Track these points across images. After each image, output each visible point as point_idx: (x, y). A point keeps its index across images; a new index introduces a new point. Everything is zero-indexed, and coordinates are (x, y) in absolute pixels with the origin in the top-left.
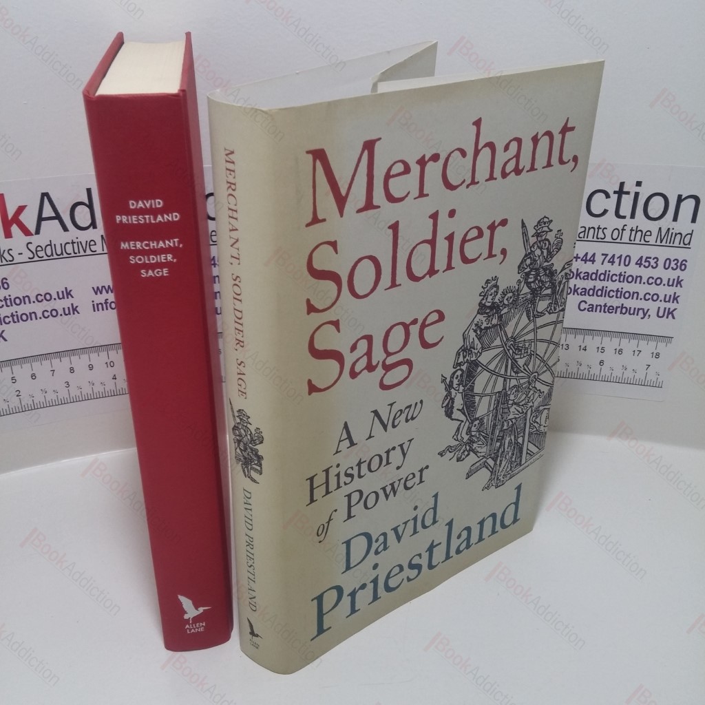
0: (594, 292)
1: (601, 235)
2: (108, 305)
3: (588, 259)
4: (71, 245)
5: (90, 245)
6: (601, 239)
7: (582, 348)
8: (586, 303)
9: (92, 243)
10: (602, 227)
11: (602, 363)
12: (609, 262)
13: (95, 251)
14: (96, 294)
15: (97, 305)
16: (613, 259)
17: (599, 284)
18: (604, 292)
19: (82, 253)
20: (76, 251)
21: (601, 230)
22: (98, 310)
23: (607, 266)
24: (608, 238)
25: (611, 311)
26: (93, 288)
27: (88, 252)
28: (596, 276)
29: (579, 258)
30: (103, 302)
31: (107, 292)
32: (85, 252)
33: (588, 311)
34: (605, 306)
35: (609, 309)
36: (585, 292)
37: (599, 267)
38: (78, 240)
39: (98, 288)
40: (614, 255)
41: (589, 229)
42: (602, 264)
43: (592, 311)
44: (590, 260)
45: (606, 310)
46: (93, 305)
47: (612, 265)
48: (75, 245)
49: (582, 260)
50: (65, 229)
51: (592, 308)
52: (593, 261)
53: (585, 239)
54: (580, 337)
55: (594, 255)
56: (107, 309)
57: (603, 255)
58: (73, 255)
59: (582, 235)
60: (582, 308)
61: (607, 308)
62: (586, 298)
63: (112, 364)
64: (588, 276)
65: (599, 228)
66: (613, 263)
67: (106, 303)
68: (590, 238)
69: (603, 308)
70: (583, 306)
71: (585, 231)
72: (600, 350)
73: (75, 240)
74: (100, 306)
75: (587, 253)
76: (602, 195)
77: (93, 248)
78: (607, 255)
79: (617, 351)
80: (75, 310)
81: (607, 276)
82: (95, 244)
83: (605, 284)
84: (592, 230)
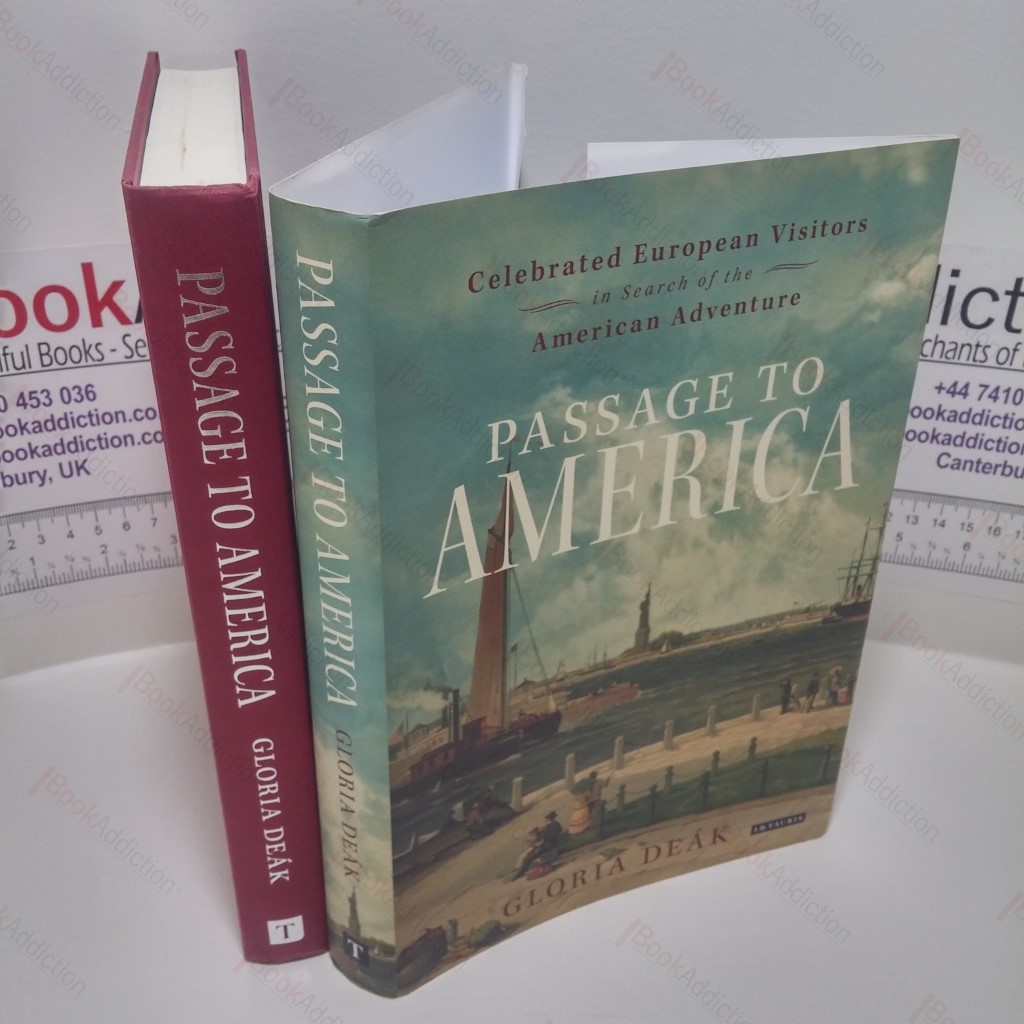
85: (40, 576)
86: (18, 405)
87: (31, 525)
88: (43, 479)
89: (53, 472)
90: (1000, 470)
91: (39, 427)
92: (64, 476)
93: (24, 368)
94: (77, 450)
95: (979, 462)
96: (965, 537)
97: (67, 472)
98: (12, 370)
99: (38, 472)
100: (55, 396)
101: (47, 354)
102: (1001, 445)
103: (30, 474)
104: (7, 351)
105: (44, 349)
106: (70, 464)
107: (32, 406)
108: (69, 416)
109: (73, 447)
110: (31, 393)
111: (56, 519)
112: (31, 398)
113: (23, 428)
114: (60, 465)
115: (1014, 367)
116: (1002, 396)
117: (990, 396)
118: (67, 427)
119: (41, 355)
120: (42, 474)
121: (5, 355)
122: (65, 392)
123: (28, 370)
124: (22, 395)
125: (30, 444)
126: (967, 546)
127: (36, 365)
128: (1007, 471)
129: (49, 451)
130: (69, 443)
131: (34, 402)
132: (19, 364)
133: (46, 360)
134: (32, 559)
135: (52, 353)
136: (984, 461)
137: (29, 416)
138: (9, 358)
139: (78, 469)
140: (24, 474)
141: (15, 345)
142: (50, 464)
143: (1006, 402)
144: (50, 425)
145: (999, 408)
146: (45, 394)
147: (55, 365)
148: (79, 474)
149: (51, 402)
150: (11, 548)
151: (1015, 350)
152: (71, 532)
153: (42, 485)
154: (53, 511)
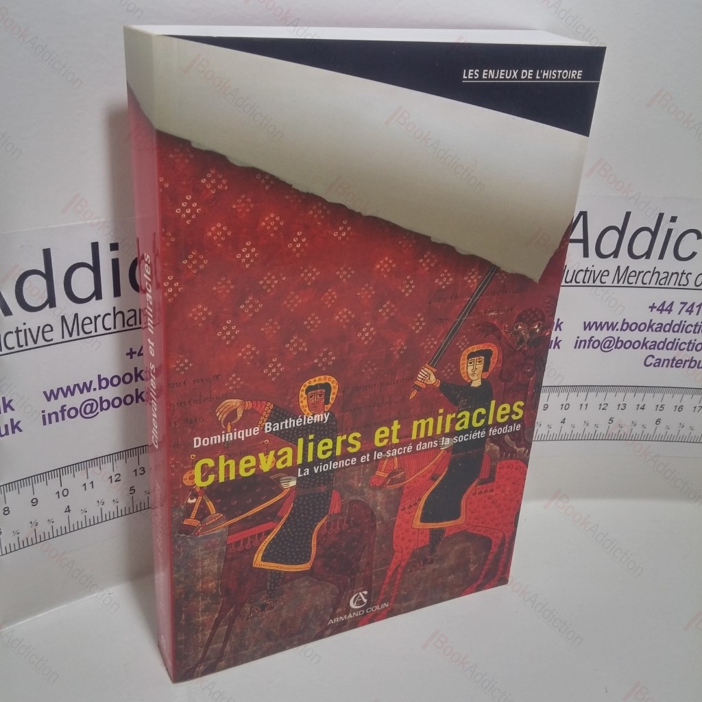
0: (665, 345)
1: (684, 281)
2: (66, 413)
3: (665, 308)
4: (15, 334)
5: (43, 332)
6: (683, 285)
7: (640, 406)
8: (653, 357)
9: (48, 328)
10: (687, 272)
11: (658, 421)
12: (687, 311)
13: (52, 340)
14: (49, 399)
15: (50, 415)
16: (692, 308)
17: (671, 336)
18: (675, 345)
19: (31, 344)
20: (22, 342)
21: (684, 276)
22: (50, 422)
23: (685, 316)
24: (691, 285)
25: (678, 365)
26: (45, 393)
27: (41, 342)
28: (671, 327)
29: (655, 307)
30: (58, 410)
31: (65, 396)
32: (35, 342)
33: (654, 366)
34: (674, 359)
35: (677, 363)
36: (655, 345)
37: (675, 317)
38: (26, 327)
39: (52, 391)
40: (694, 303)
41: (673, 274)
42: (679, 313)
43: (658, 366)
44: (666, 310)
45: (674, 365)
46: (44, 416)
47: (690, 314)
48: (21, 335)
49: (658, 310)
50: (7, 312)
51: (659, 363)
52: (670, 311)
53: (666, 286)
54: (639, 395)
55: (672, 303)
56: (63, 419)
57: (682, 303)
58: (17, 348)
59: (662, 282)
60: (648, 363)
61: (675, 362)
62: (656, 352)
63: (65, 492)
64: (661, 327)
65: (683, 273)
66: (690, 312)
67: (63, 410)
68: (671, 285)
69: (671, 362)
70: (650, 360)
71: (667, 277)
72: (659, 408)
73: (22, 327)
74: (53, 417)
75: (665, 302)
76: (694, 235)
77: (48, 336)
78: (686, 304)
79: (678, 408)
80: (15, 427)
81: (682, 327)
82: (52, 330)
83: (677, 335)
84: (675, 276)
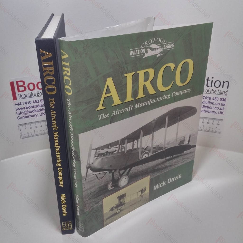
85: (36, 134)
86: (33, 102)
87: (34, 124)
88: (37, 116)
89: (39, 115)
90: (208, 112)
91: (37, 106)
92: (40, 115)
93: (34, 96)
94: (43, 111)
95: (204, 110)
96: (203, 124)
97: (41, 115)
98: (32, 97)
99: (36, 115)
100: (39, 101)
101: (38, 94)
102: (208, 107)
103: (35, 115)
104: (32, 93)
105: (38, 93)
106: (42, 113)
107: (36, 103)
108: (42, 105)
109: (42, 110)
110: (35, 100)
111: (39, 123)
112: (35, 101)
113: (34, 107)
114: (40, 113)
115: (209, 93)
116: (207, 98)
117: (205, 98)
118: (41, 106)
119: (37, 94)
120: (37, 115)
121: (31, 94)
122: (41, 100)
123: (35, 96)
124: (34, 101)
125: (35, 110)
126: (204, 126)
127: (36, 95)
128: (209, 112)
129: (38, 111)
130: (42, 109)
131: (36, 102)
132: (34, 95)
133: (38, 95)
134: (34, 131)
135: (39, 93)
136: (205, 110)
137: (35, 104)
138: (32, 94)
139: (43, 114)
140: (34, 115)
141: (33, 92)
142: (38, 113)
143: (208, 99)
144: (38, 106)
145: (207, 100)
146: (38, 101)
147: (40, 96)
148: (43, 115)
149: (39, 102)
150: (31, 129)
151: (209, 90)
152: (41, 126)
153: (37, 117)
154: (38, 122)
